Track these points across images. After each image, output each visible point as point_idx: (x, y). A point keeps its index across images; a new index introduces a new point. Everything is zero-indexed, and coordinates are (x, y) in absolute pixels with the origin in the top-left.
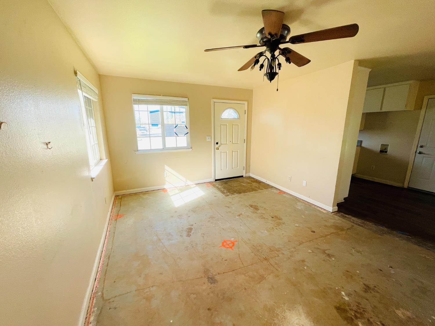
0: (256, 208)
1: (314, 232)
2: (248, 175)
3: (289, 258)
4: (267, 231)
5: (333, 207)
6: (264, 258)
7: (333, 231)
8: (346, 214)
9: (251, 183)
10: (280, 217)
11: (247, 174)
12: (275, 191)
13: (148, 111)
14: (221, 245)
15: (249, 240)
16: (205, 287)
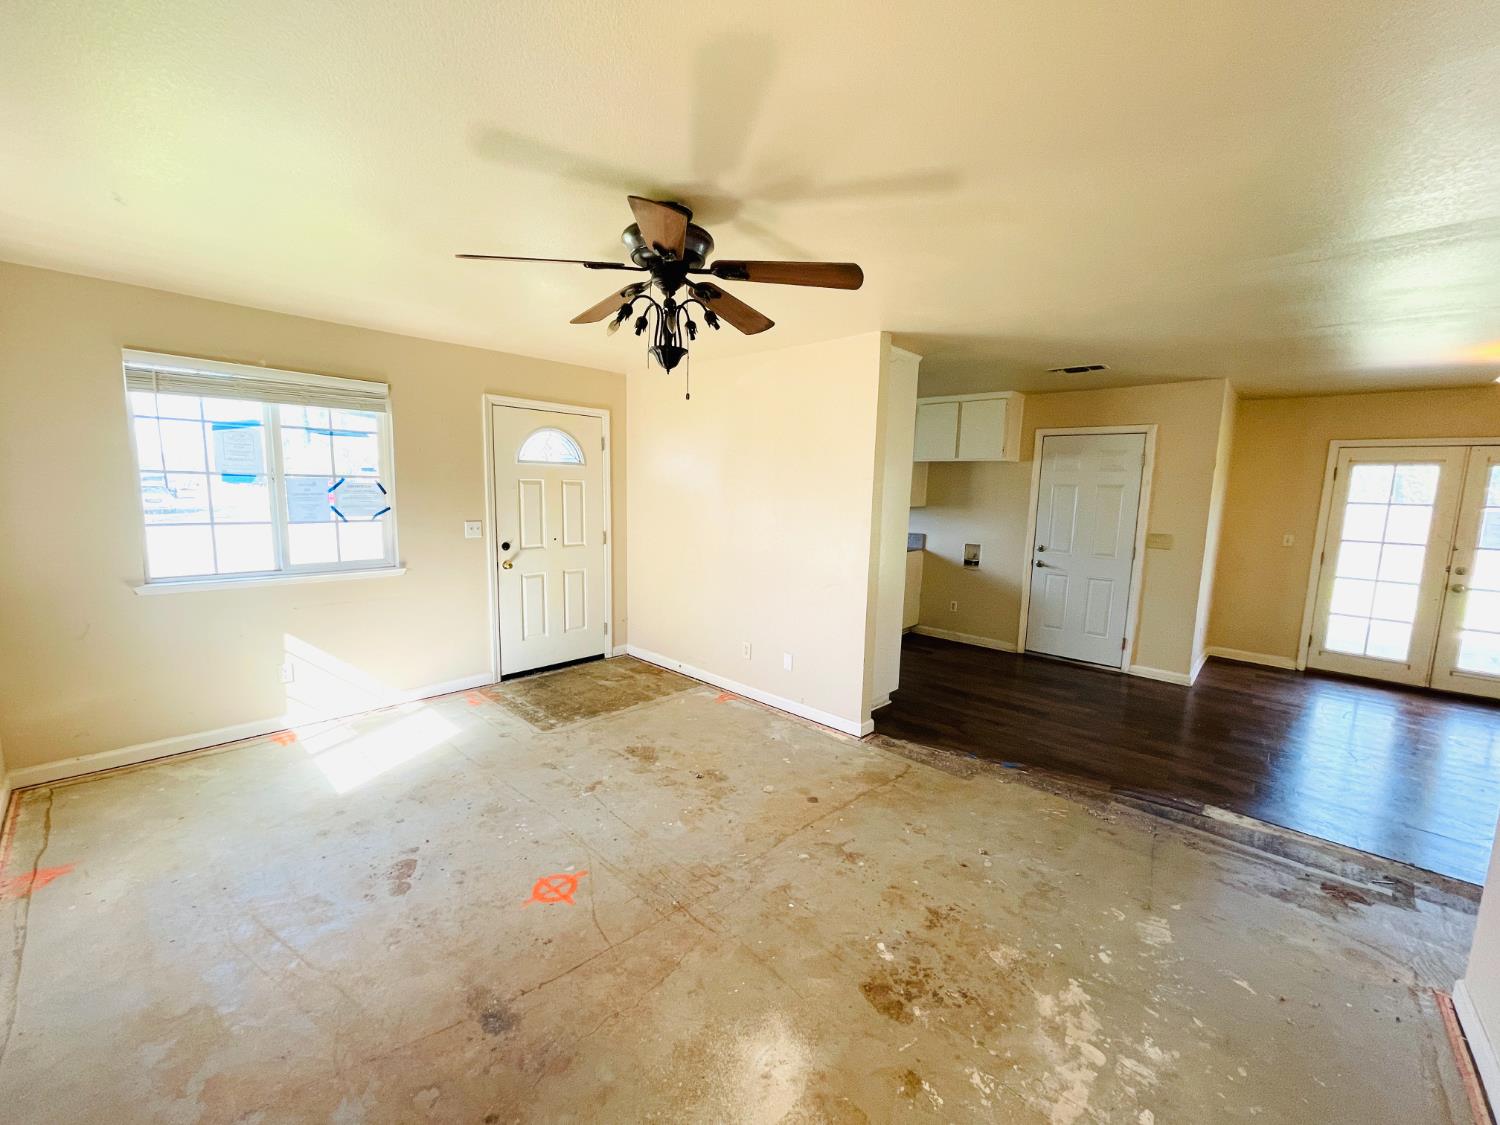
0: (648, 756)
1: (814, 800)
2: (619, 650)
3: (748, 889)
4: (681, 820)
5: (862, 722)
6: (675, 907)
7: (862, 787)
8: (895, 738)
9: (632, 677)
10: (721, 773)
11: (616, 648)
12: (707, 694)
13: (203, 421)
14: (529, 894)
15: (627, 860)
16: (475, 1050)
